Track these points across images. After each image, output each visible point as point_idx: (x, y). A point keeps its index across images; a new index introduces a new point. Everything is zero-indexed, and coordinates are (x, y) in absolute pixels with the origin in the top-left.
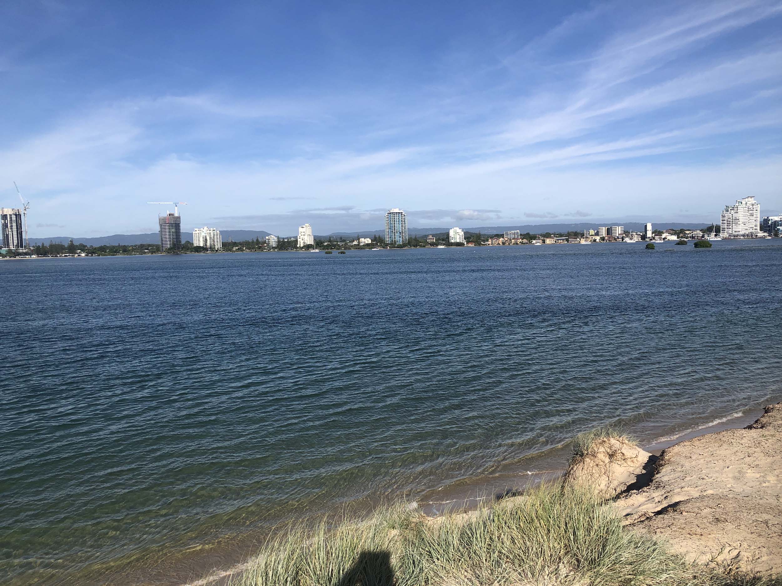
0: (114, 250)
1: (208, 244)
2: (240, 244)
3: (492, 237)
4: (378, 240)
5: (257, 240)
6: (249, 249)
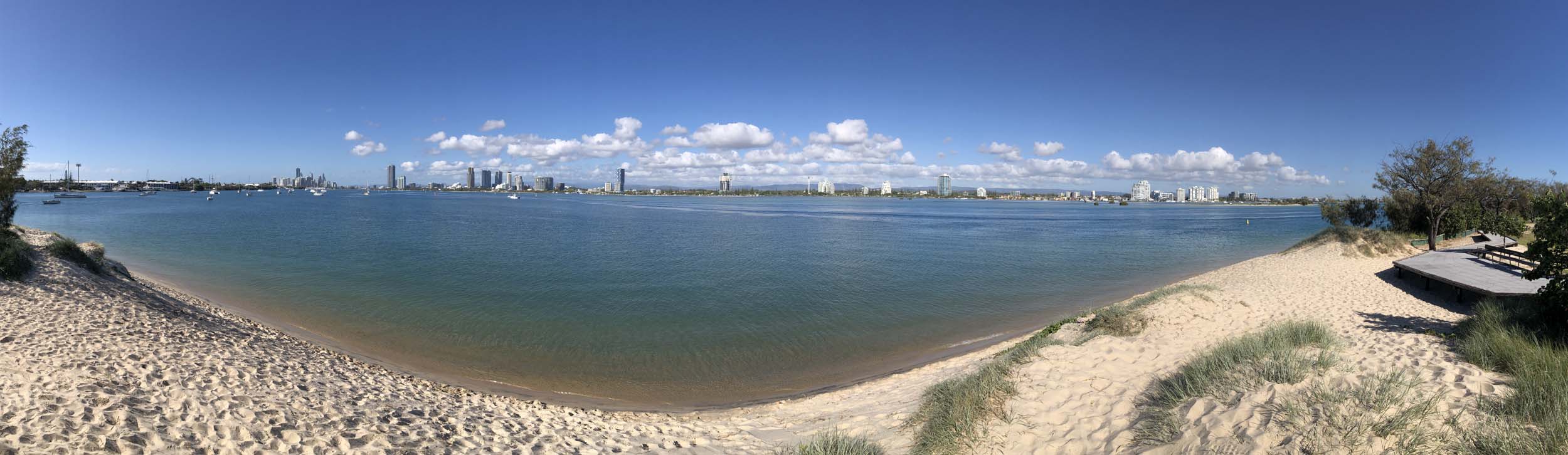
0: (774, 193)
1: (827, 191)
2: (845, 192)
3: (1003, 195)
4: (932, 193)
5: (856, 190)
6: (851, 195)
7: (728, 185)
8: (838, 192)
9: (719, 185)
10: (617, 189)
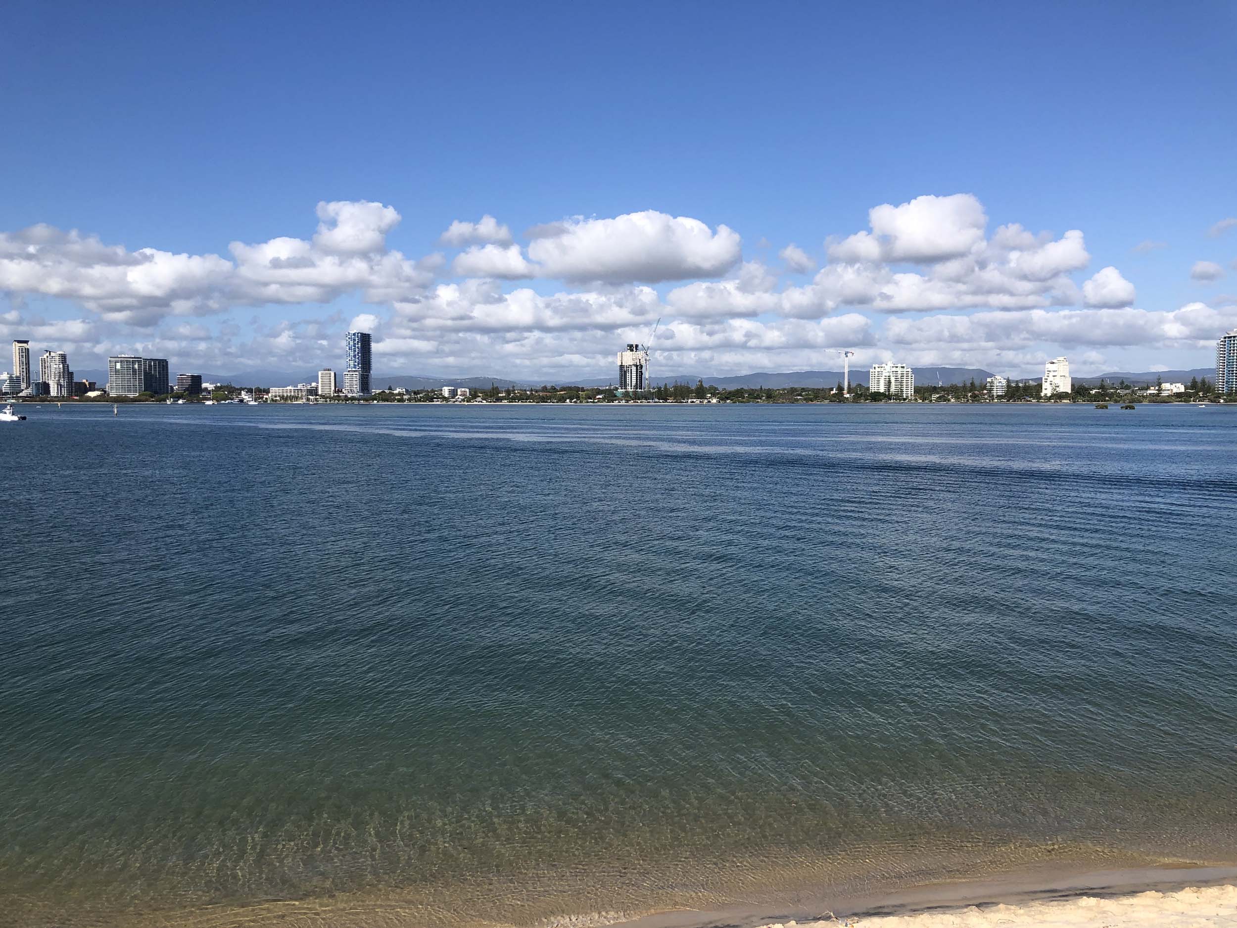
0: (754, 395)
1: (893, 389)
2: (942, 389)
4: (1199, 387)
5: (973, 384)
6: (957, 398)
7: (640, 375)
8: (923, 392)
9: (617, 374)
10: (352, 385)
